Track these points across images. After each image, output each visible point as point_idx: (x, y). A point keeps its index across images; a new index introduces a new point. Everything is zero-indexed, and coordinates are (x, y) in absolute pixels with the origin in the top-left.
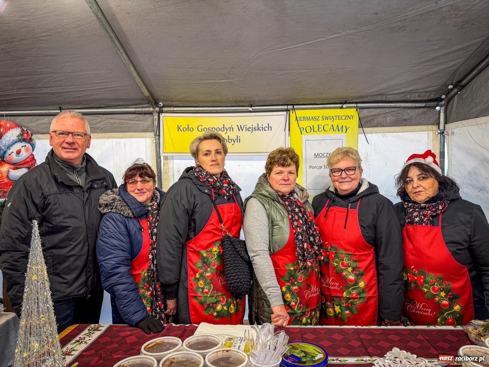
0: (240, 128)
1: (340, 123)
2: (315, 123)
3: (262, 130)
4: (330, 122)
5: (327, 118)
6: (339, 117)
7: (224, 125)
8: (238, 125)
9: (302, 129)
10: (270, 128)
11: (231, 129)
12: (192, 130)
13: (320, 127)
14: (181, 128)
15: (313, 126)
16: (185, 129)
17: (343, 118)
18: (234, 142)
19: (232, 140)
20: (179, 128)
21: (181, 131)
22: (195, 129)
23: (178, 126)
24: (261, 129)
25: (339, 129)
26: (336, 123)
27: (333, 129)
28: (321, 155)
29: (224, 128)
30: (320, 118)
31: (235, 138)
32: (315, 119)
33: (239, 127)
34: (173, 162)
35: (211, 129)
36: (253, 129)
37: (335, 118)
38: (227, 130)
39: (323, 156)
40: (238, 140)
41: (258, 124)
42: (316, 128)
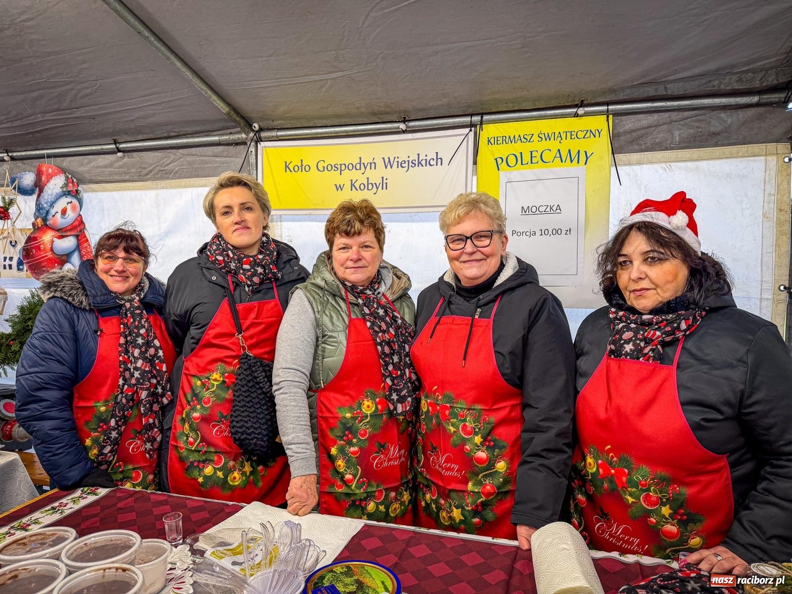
0: (388, 164)
1: (574, 145)
2: (524, 148)
3: (426, 166)
4: (554, 145)
5: (548, 137)
6: (572, 135)
7: (360, 158)
8: (383, 158)
9: (499, 161)
10: (439, 161)
11: (373, 165)
12: (307, 169)
13: (534, 154)
14: (291, 167)
15: (521, 153)
16: (296, 169)
17: (581, 135)
18: (377, 188)
19: (374, 185)
20: (287, 167)
21: (291, 172)
22: (314, 168)
23: (286, 162)
24: (423, 163)
25: (573, 157)
26: (567, 145)
27: (561, 157)
28: (534, 209)
29: (360, 163)
30: (535, 138)
31: (379, 181)
32: (525, 141)
33: (387, 161)
34: (281, 225)
35: (339, 167)
36: (411, 164)
37: (563, 136)
38: (365, 168)
39: (538, 212)
40: (385, 185)
41: (419, 154)
42: (526, 158)
